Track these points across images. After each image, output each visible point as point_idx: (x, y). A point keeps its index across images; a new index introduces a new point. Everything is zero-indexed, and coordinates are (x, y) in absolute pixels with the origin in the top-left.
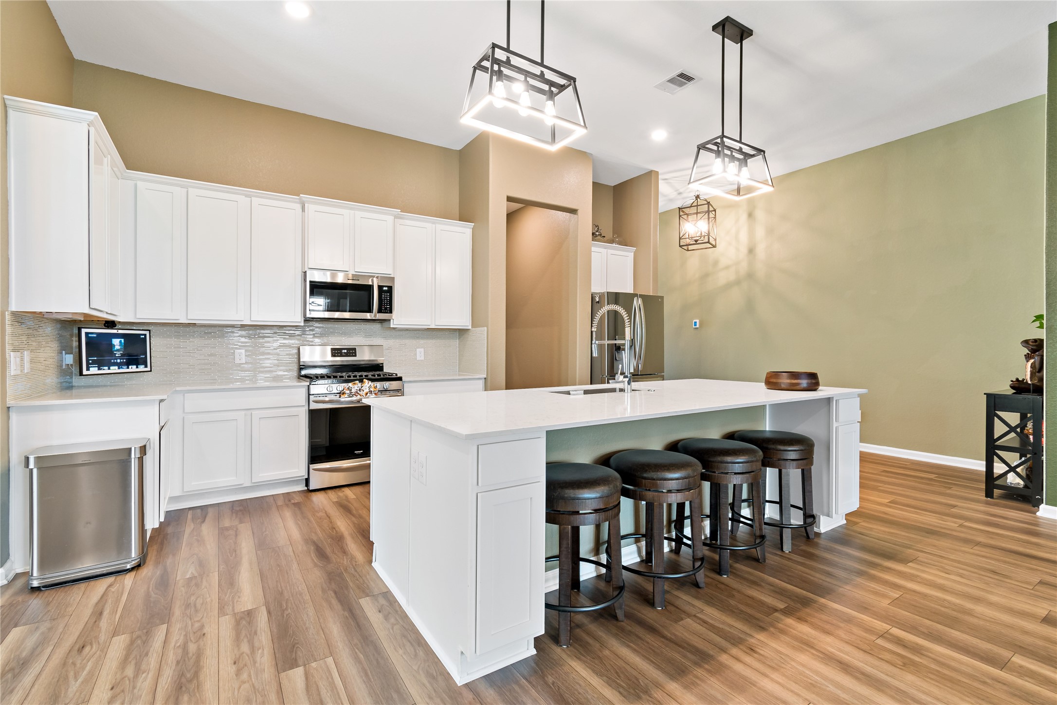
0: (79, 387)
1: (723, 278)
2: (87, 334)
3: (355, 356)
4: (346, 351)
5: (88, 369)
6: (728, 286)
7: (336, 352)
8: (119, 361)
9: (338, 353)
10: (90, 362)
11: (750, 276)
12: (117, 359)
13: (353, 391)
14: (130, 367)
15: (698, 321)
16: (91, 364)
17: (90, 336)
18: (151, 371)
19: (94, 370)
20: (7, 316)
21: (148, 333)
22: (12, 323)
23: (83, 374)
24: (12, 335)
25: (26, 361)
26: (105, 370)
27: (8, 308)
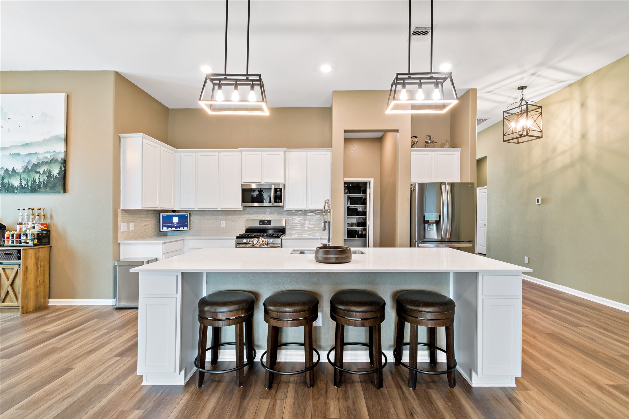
0: (169, 235)
1: (560, 161)
2: (162, 215)
3: (271, 224)
4: (266, 222)
5: (162, 229)
6: (565, 168)
7: (262, 222)
8: (176, 226)
9: (262, 223)
11: (583, 158)
12: (175, 225)
13: (254, 242)
14: (181, 228)
15: (540, 199)
16: (164, 227)
17: (164, 216)
18: (190, 230)
19: (165, 229)
20: (119, 211)
21: (189, 214)
22: (122, 213)
23: (161, 231)
24: (122, 217)
25: (132, 226)
26: (170, 229)
27: (120, 208)
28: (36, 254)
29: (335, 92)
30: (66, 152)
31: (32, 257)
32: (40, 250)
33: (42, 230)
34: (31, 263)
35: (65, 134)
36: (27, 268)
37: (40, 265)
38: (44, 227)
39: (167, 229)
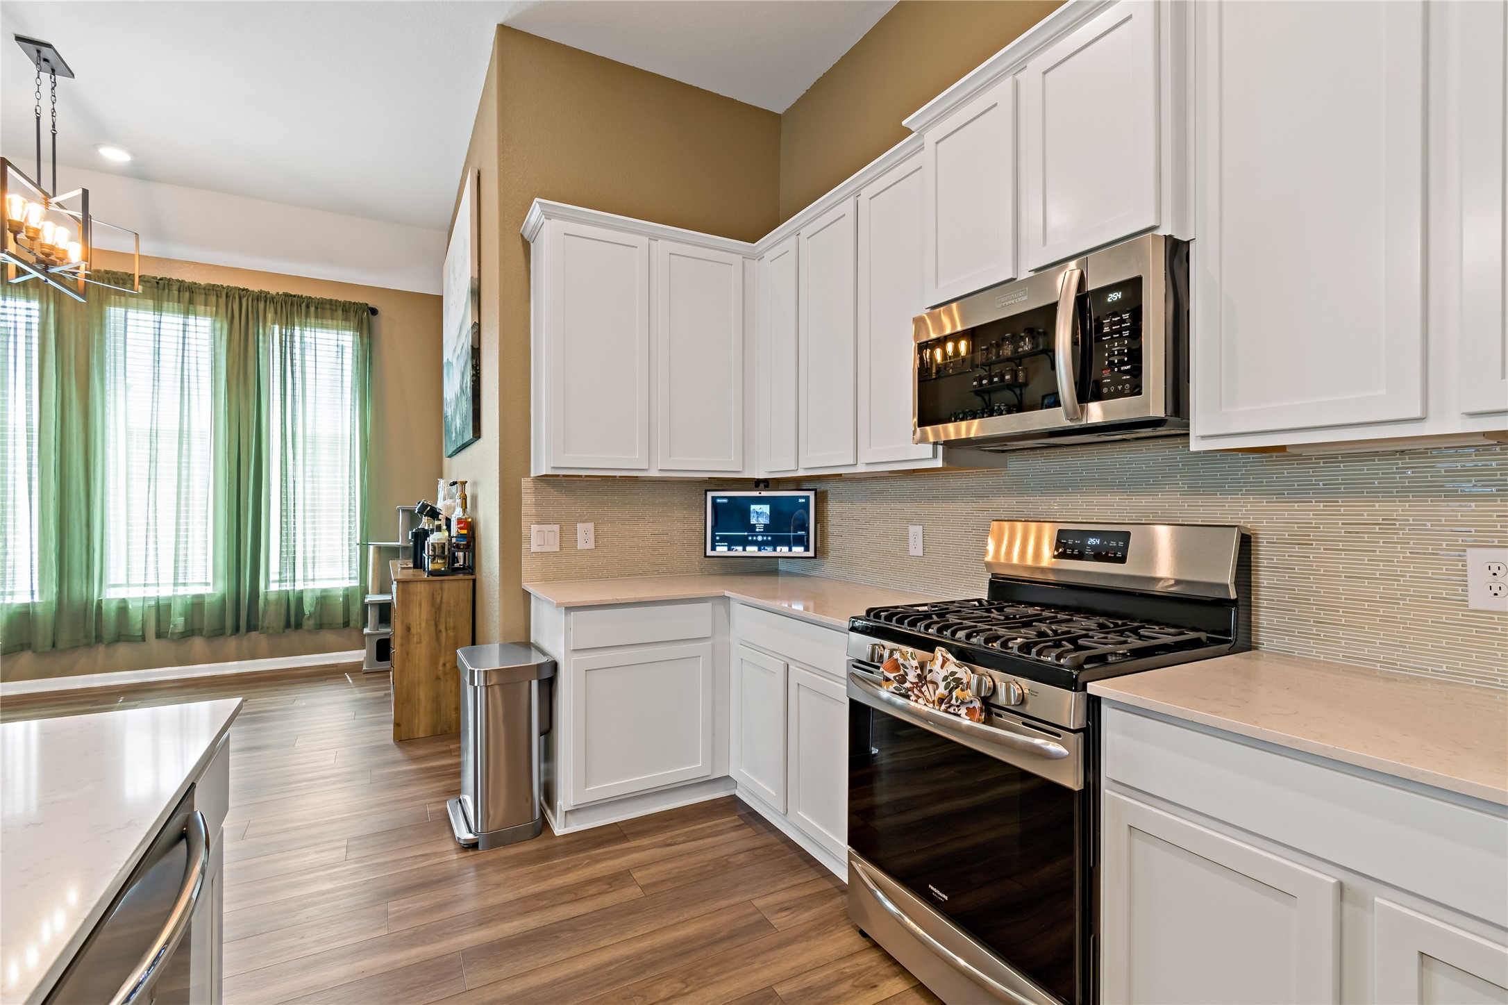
3: (1123, 559)
4: (1098, 542)
5: (713, 549)
8: (760, 538)
9: (1074, 546)
10: (718, 538)
12: (757, 536)
14: (778, 549)
16: (718, 541)
17: (719, 501)
18: (815, 557)
20: (526, 483)
21: (811, 495)
22: (536, 491)
23: (707, 555)
24: (537, 504)
25: (585, 535)
26: (738, 551)
27: (527, 474)
28: (433, 595)
30: (477, 328)
31: (423, 603)
32: (446, 586)
33: (460, 536)
34: (420, 616)
36: (408, 629)
37: (446, 623)
38: (461, 528)
39: (729, 550)
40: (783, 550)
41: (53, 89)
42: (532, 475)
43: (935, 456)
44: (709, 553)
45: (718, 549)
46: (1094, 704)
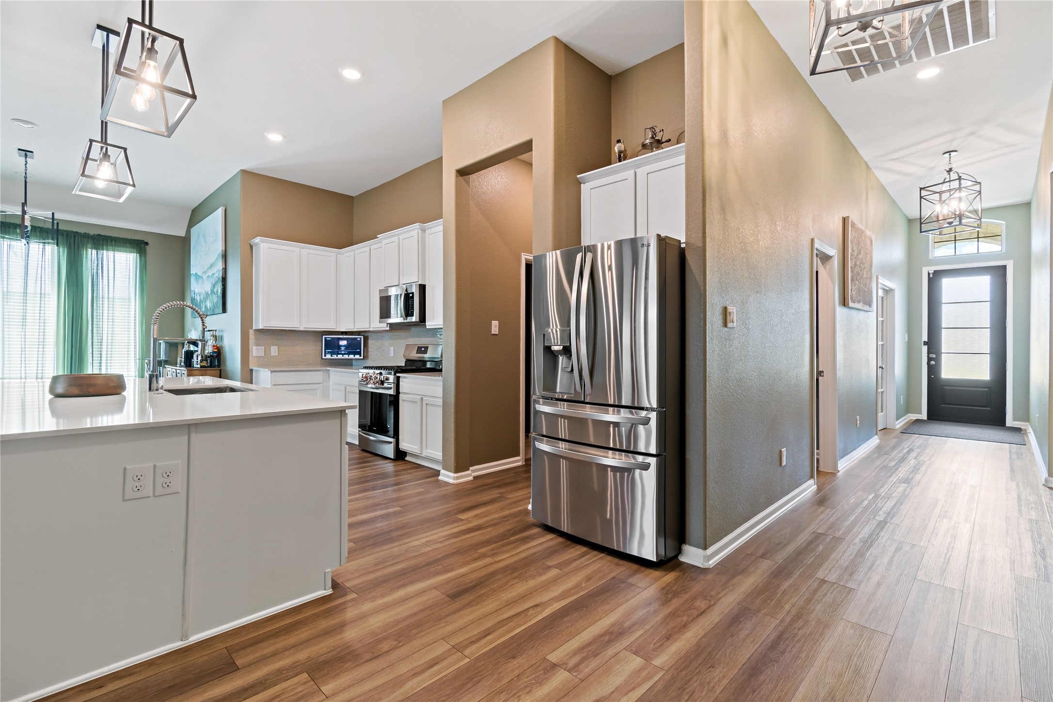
3: (428, 354)
4: (423, 350)
5: (325, 356)
7: (419, 350)
8: (343, 352)
10: (327, 352)
17: (327, 339)
18: (364, 359)
19: (328, 356)
20: (251, 332)
21: (362, 337)
22: (255, 334)
24: (256, 339)
25: (274, 350)
26: (335, 357)
27: (252, 328)
29: (444, 102)
30: (225, 270)
32: (208, 372)
33: (214, 352)
35: (222, 250)
38: (214, 349)
39: (331, 356)
40: (351, 356)
41: (26, 164)
42: (254, 328)
43: (387, 326)
44: (324, 357)
45: (327, 356)
46: (398, 378)
